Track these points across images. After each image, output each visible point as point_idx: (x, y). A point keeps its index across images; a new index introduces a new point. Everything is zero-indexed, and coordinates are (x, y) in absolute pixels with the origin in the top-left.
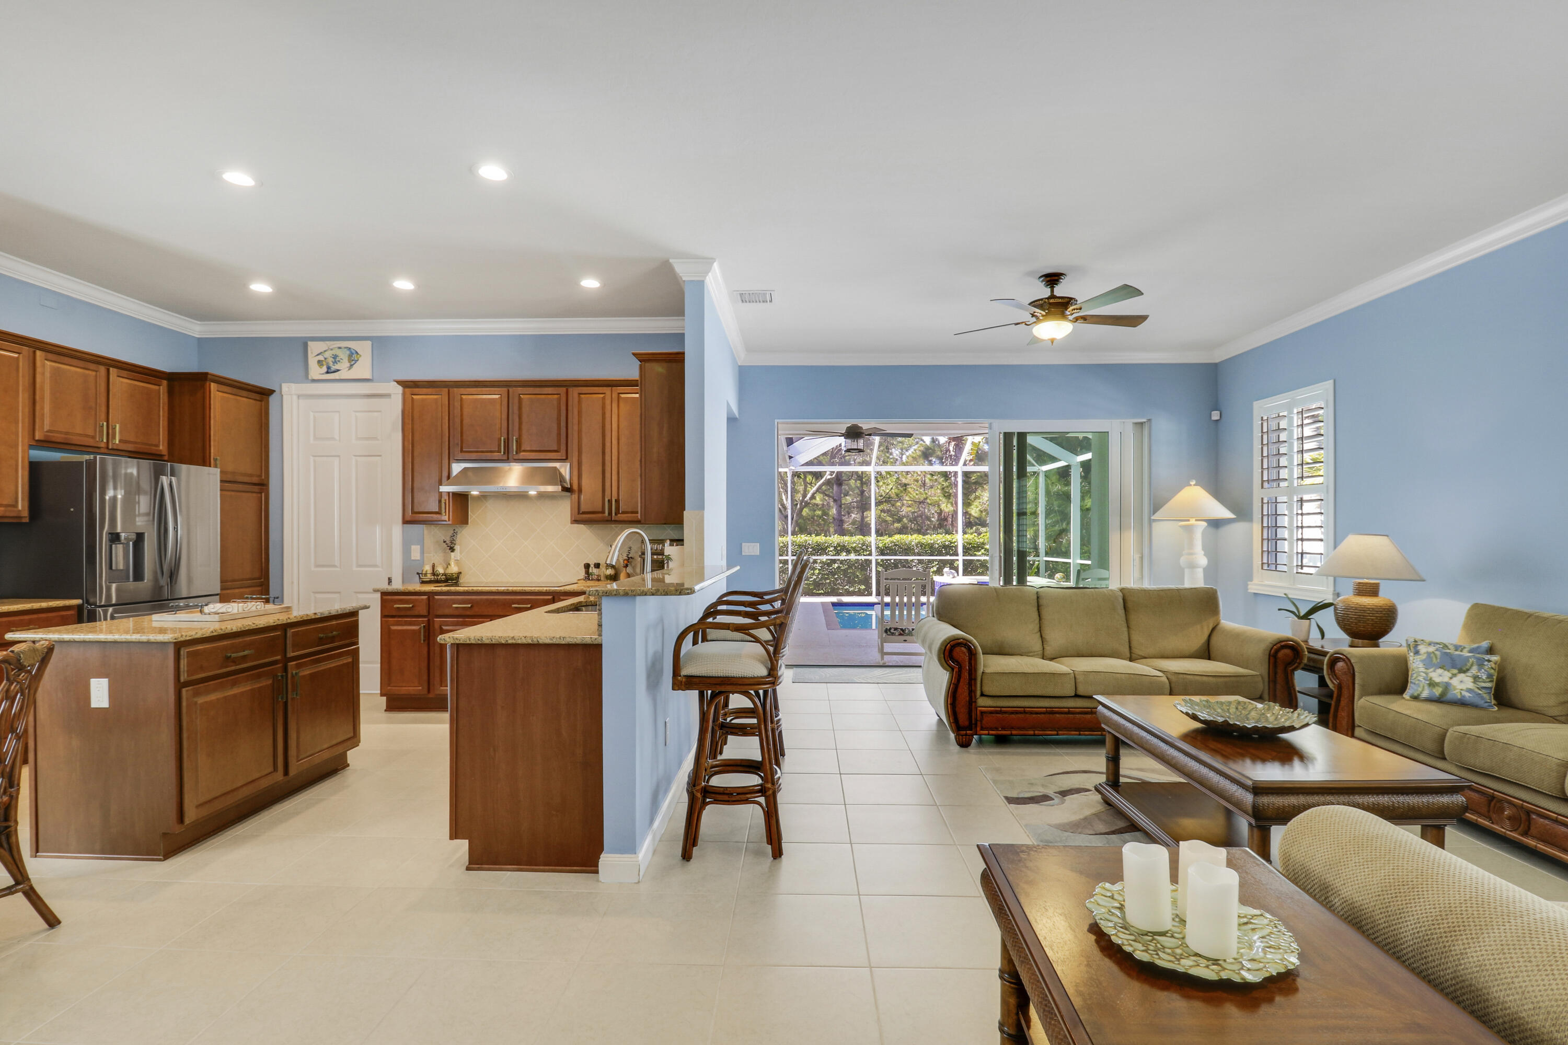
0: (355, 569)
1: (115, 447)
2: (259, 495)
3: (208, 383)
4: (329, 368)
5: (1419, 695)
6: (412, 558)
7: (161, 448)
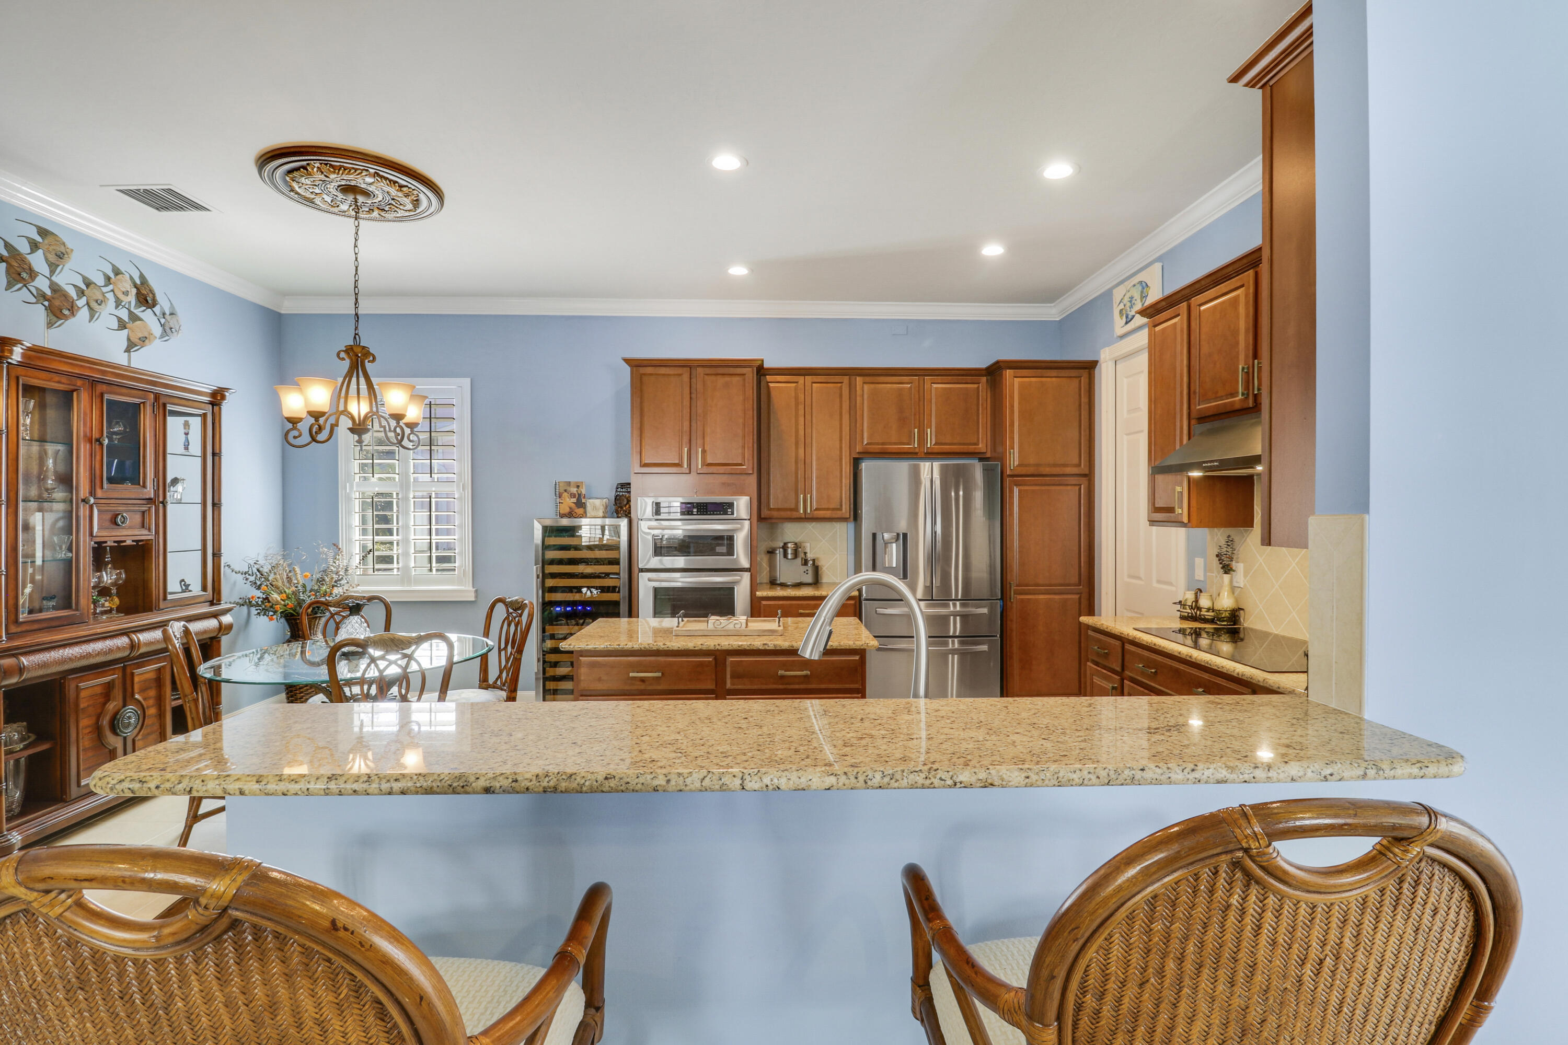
0: (1155, 585)
1: (929, 451)
2: (1077, 488)
3: (1004, 372)
4: (1127, 317)
6: (1197, 578)
7: (980, 446)
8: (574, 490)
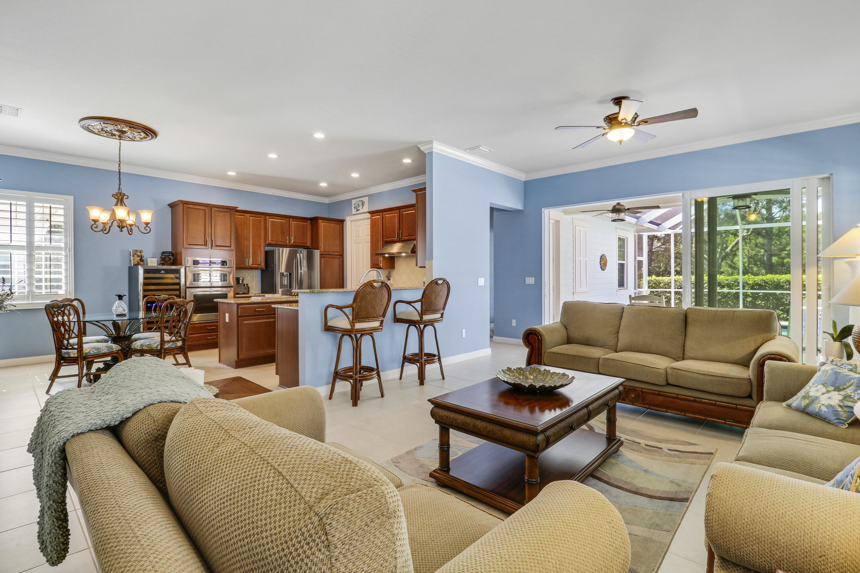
1: (292, 245)
2: (339, 259)
3: (319, 220)
4: (357, 209)
5: (791, 404)
7: (306, 244)
8: (139, 254)
